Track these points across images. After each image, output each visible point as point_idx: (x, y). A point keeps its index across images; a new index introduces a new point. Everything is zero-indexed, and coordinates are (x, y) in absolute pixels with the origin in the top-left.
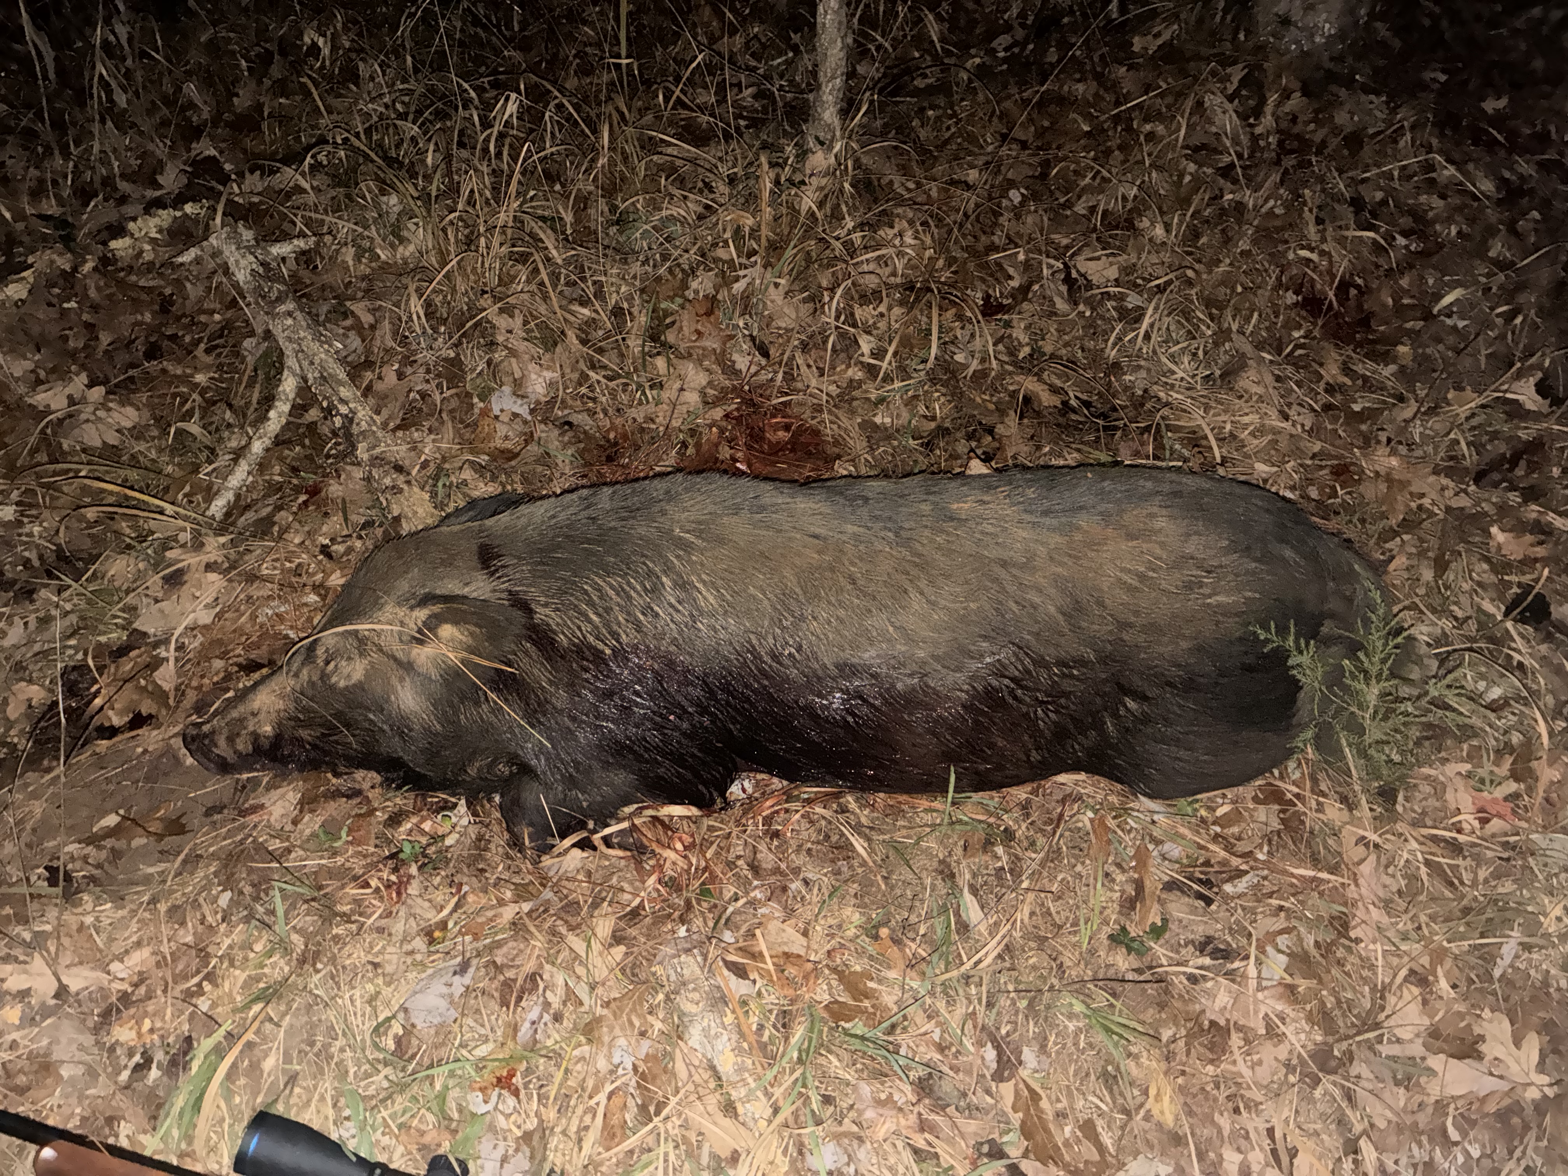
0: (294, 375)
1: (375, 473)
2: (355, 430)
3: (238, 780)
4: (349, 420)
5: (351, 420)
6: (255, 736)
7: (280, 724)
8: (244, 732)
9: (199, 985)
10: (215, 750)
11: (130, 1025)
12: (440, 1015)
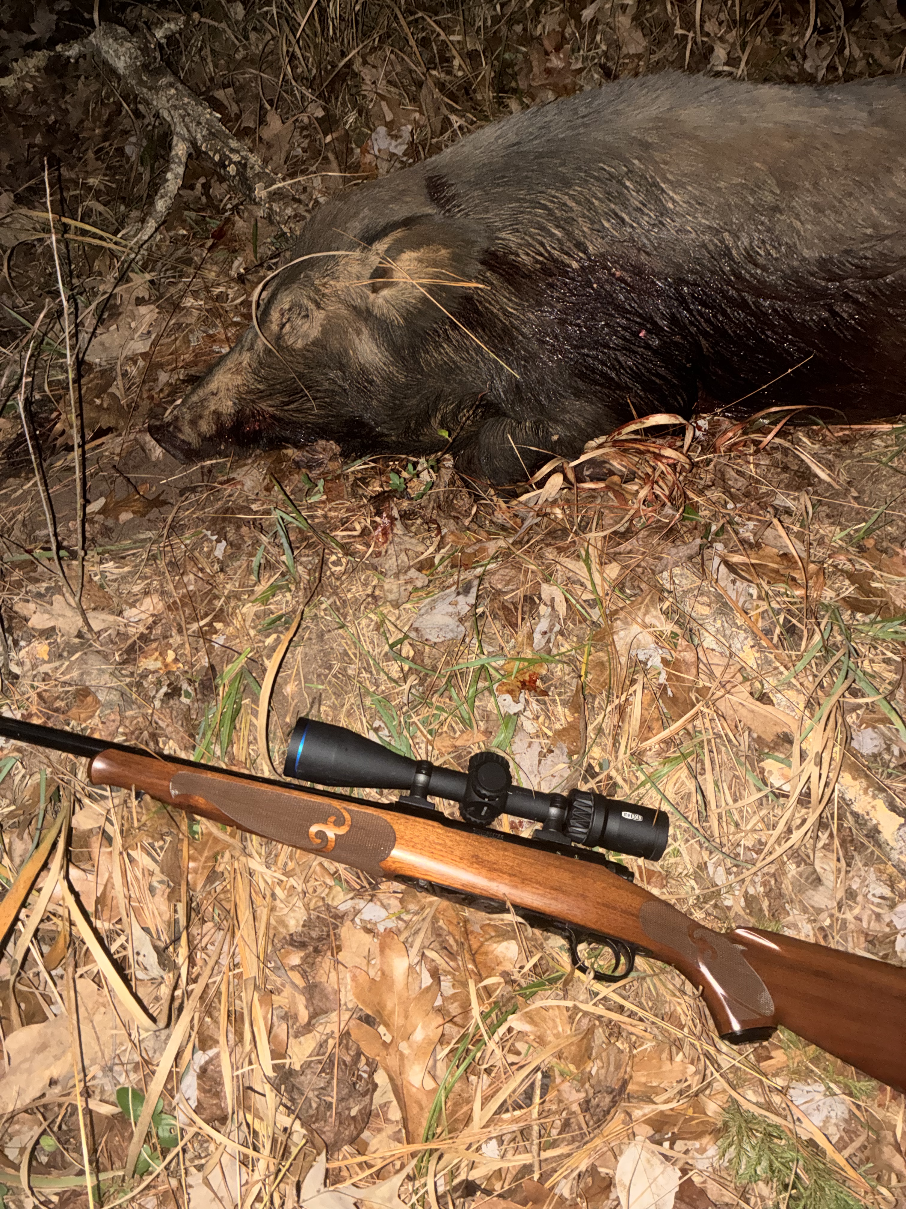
0: (184, 140)
1: (276, 207)
2: (249, 173)
3: (202, 467)
4: (243, 166)
5: (245, 166)
6: (217, 414)
7: (240, 399)
8: (206, 412)
9: (210, 624)
10: (180, 435)
11: (154, 657)
12: (452, 631)
